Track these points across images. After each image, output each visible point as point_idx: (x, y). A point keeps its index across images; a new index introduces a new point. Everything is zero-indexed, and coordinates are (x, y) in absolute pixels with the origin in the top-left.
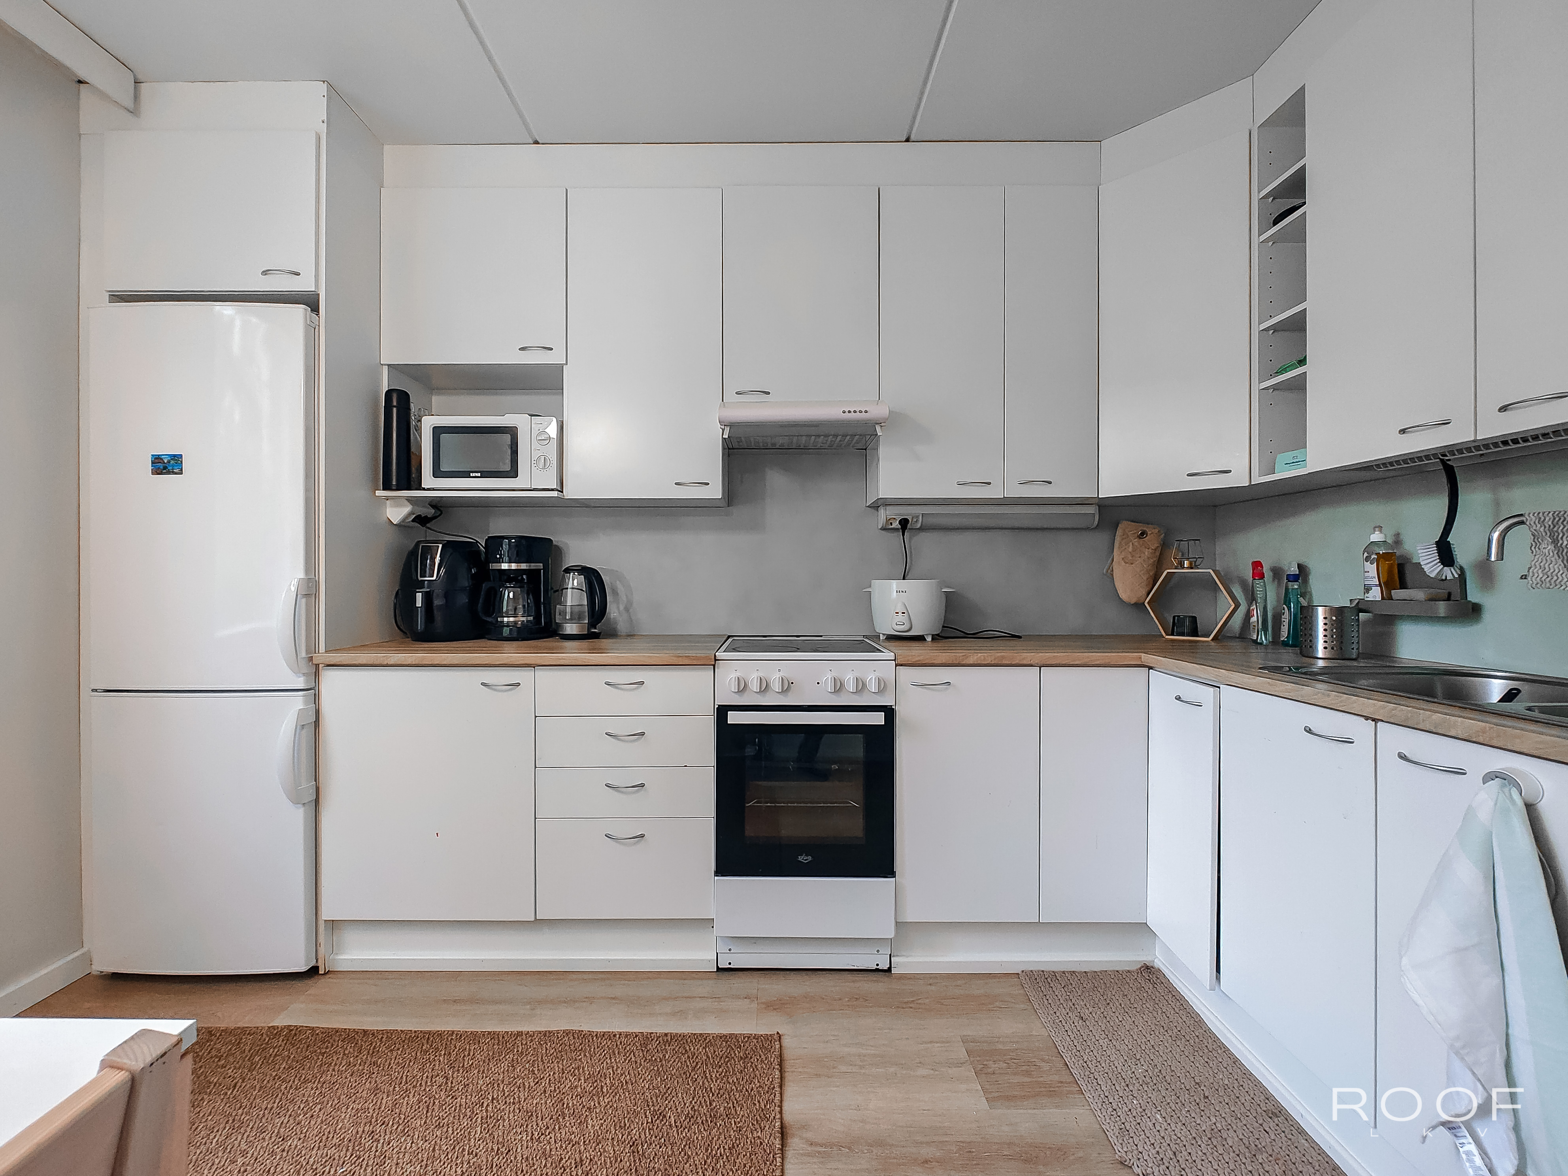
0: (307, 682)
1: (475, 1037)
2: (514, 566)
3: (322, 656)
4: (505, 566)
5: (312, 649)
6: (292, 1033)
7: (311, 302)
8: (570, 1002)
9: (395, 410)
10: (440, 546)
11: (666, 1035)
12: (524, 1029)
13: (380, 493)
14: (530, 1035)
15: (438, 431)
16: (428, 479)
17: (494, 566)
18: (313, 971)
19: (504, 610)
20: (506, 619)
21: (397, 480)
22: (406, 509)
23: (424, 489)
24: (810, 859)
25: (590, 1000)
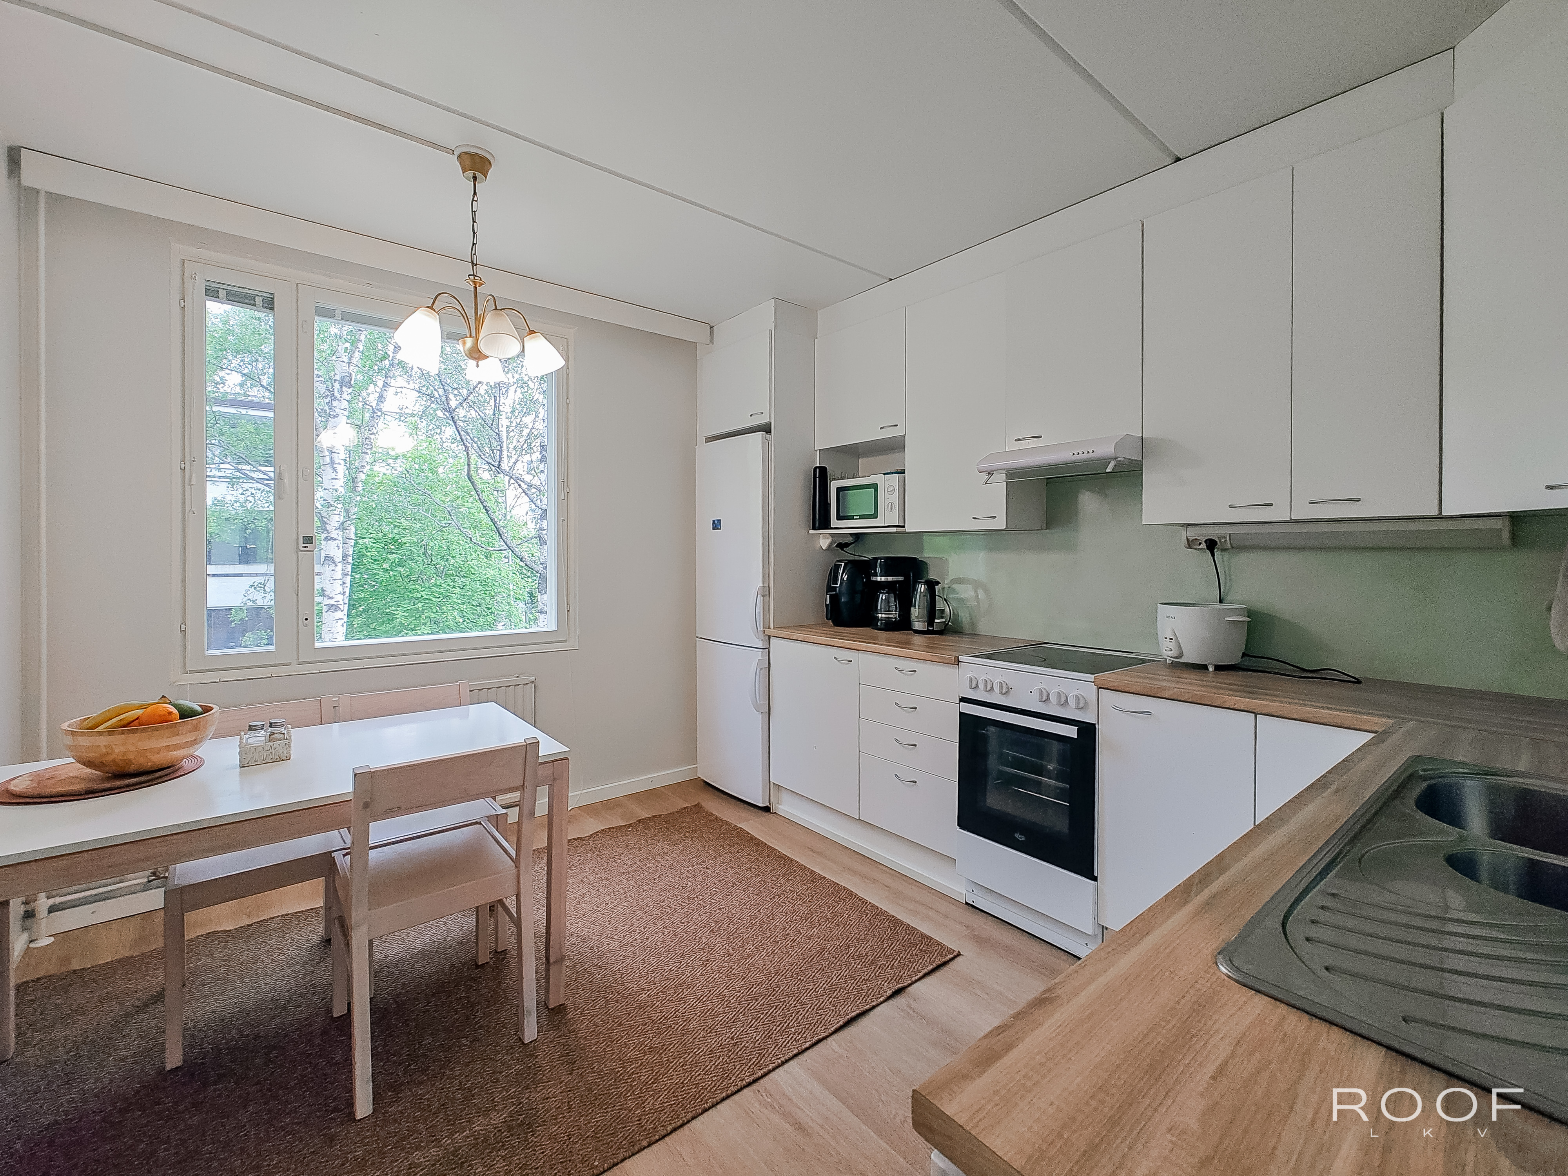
0: (763, 644)
1: (804, 868)
2: (883, 579)
3: (771, 631)
4: (879, 579)
5: (767, 626)
6: (740, 832)
7: (766, 429)
8: (864, 877)
9: (818, 479)
10: (843, 564)
11: (893, 917)
12: (828, 877)
13: (811, 532)
14: (829, 881)
15: (839, 490)
16: (834, 522)
17: (874, 578)
18: (767, 809)
19: (879, 608)
20: (880, 615)
21: (819, 524)
22: (829, 541)
23: (832, 528)
24: (1023, 839)
25: (875, 881)
